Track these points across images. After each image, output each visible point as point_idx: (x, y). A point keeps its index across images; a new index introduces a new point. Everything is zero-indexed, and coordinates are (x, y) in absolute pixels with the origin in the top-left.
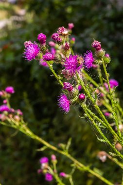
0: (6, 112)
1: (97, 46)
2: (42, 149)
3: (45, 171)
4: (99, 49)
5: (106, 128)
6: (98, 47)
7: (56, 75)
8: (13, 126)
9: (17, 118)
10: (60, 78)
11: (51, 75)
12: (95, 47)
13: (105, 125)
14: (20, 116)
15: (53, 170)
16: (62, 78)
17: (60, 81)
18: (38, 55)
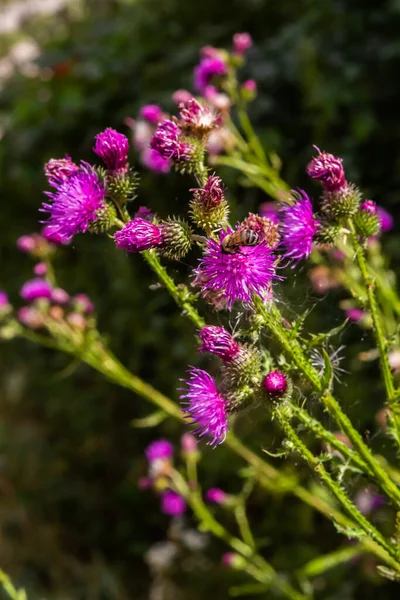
0: (43, 303)
1: (328, 173)
2: (152, 421)
3: (161, 484)
4: (336, 187)
5: (365, 475)
6: (334, 179)
7: (170, 283)
8: (64, 346)
9: (77, 320)
10: (186, 295)
11: (153, 287)
12: (321, 178)
13: (362, 463)
14: (86, 314)
15: (187, 479)
16: (194, 297)
17: (187, 306)
18: (99, 213)
